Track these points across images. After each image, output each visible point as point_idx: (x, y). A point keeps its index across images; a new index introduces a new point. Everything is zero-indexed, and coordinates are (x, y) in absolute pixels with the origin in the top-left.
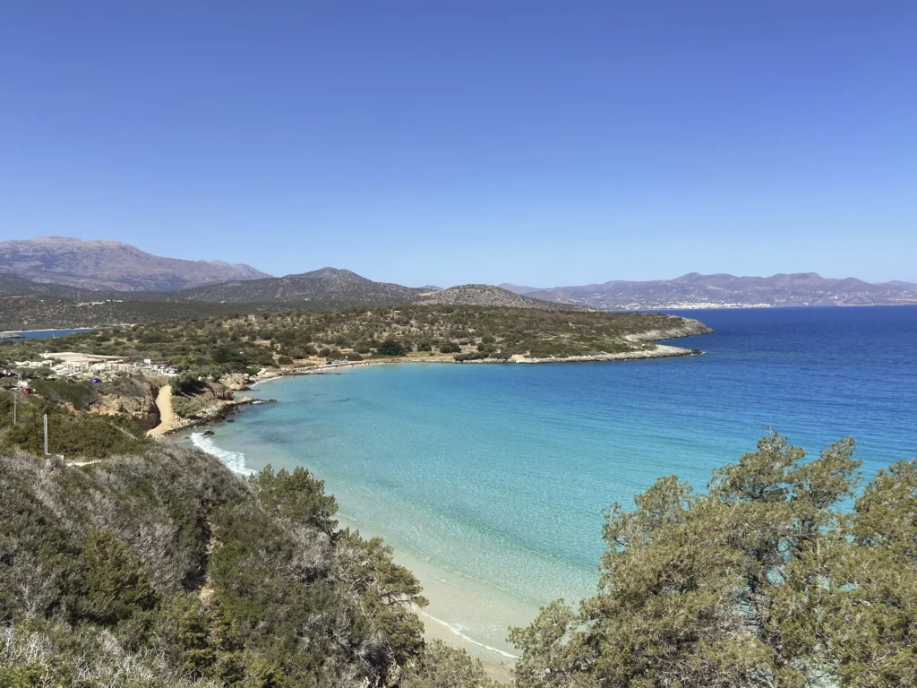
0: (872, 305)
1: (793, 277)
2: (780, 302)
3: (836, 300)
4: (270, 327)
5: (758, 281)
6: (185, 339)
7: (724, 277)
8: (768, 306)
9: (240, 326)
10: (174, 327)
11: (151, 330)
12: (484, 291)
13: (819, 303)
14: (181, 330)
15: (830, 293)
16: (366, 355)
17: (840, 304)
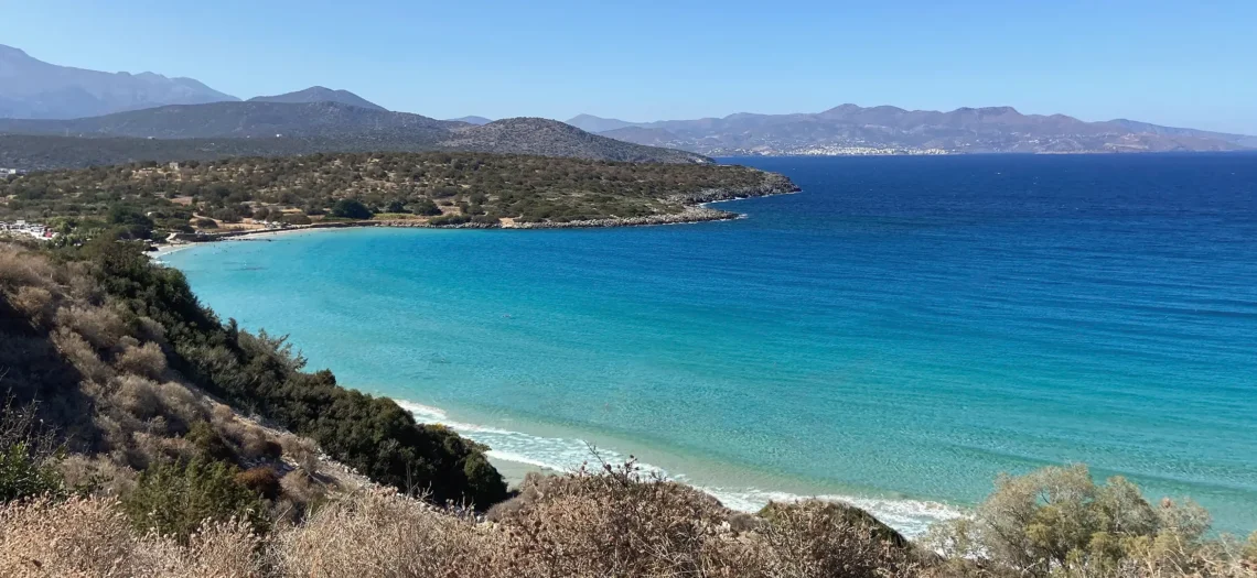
0: (1082, 152)
1: (983, 112)
2: (963, 147)
3: (1036, 145)
4: (196, 179)
5: (932, 117)
6: (78, 194)
7: (889, 111)
8: (943, 152)
9: (155, 179)
10: (65, 178)
11: (33, 182)
12: (541, 128)
13: (1015, 149)
14: (74, 183)
15: (1029, 135)
16: (317, 217)
17: (1040, 151)
